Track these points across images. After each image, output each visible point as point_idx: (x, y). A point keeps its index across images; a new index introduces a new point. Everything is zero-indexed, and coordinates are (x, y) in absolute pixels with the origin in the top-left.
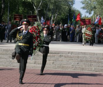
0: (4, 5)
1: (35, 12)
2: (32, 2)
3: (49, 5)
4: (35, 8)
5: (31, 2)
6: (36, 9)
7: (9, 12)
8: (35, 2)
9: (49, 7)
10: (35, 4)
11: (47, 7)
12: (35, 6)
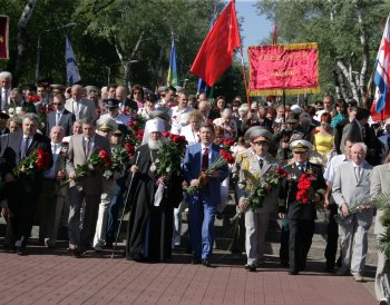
0: (25, 46)
1: (121, 68)
2: (113, 38)
3: (164, 51)
4: (120, 57)
5: (109, 40)
6: (124, 59)
7: (40, 69)
8: (120, 39)
9: (164, 56)
10: (122, 45)
11: (158, 55)
12: (120, 52)
